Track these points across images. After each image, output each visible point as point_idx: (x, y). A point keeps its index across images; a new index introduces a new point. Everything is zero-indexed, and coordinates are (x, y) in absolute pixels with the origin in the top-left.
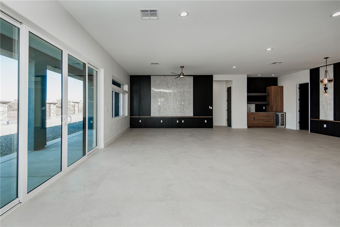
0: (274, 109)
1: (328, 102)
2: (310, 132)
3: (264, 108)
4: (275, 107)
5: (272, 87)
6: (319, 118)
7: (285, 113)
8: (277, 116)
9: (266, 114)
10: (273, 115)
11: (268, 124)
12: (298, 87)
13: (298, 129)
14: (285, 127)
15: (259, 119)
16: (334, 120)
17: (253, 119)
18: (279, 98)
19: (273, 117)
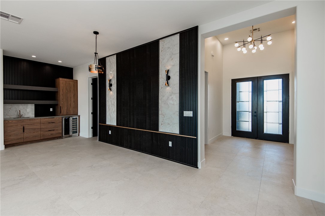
0: (64, 111)
1: (113, 103)
2: (99, 141)
3: (51, 110)
4: (66, 108)
5: (61, 79)
6: (105, 123)
7: (79, 116)
8: (67, 121)
9: (47, 120)
10: (61, 121)
11: (52, 134)
12: (91, 82)
13: (91, 136)
14: (79, 135)
15: (34, 129)
16: (117, 125)
17: (22, 130)
18: (72, 96)
19: (61, 123)
